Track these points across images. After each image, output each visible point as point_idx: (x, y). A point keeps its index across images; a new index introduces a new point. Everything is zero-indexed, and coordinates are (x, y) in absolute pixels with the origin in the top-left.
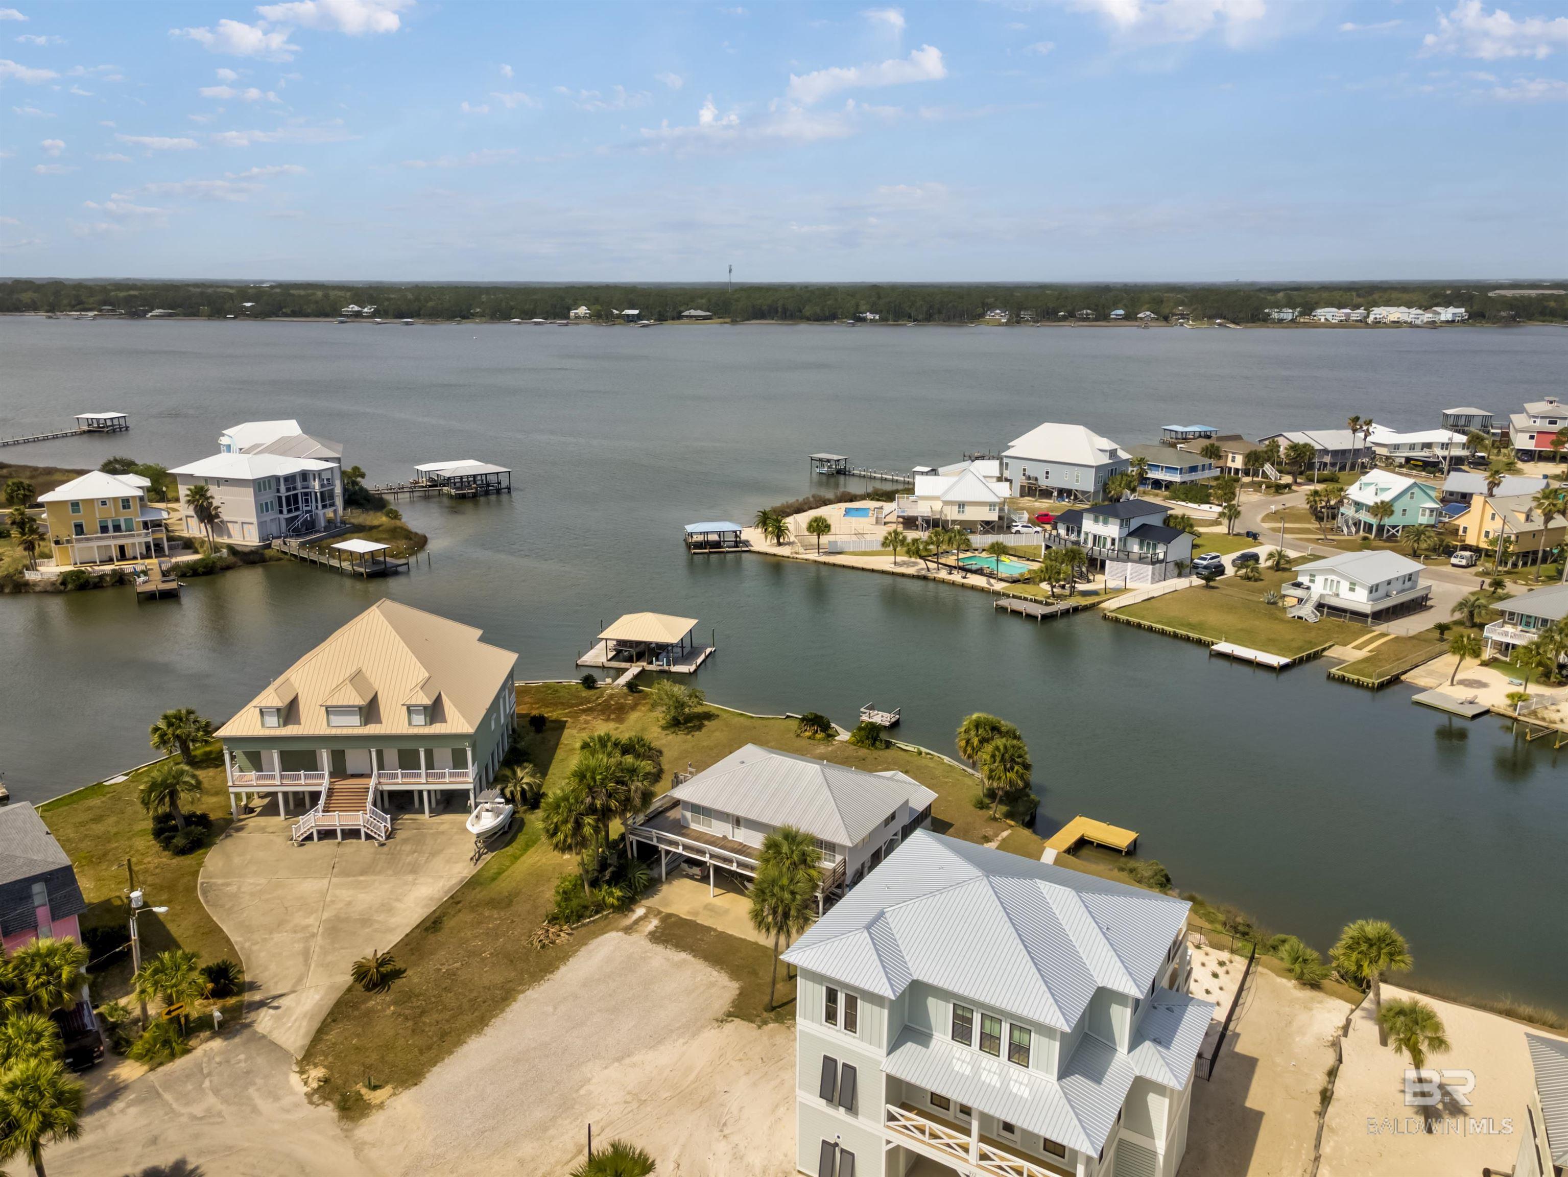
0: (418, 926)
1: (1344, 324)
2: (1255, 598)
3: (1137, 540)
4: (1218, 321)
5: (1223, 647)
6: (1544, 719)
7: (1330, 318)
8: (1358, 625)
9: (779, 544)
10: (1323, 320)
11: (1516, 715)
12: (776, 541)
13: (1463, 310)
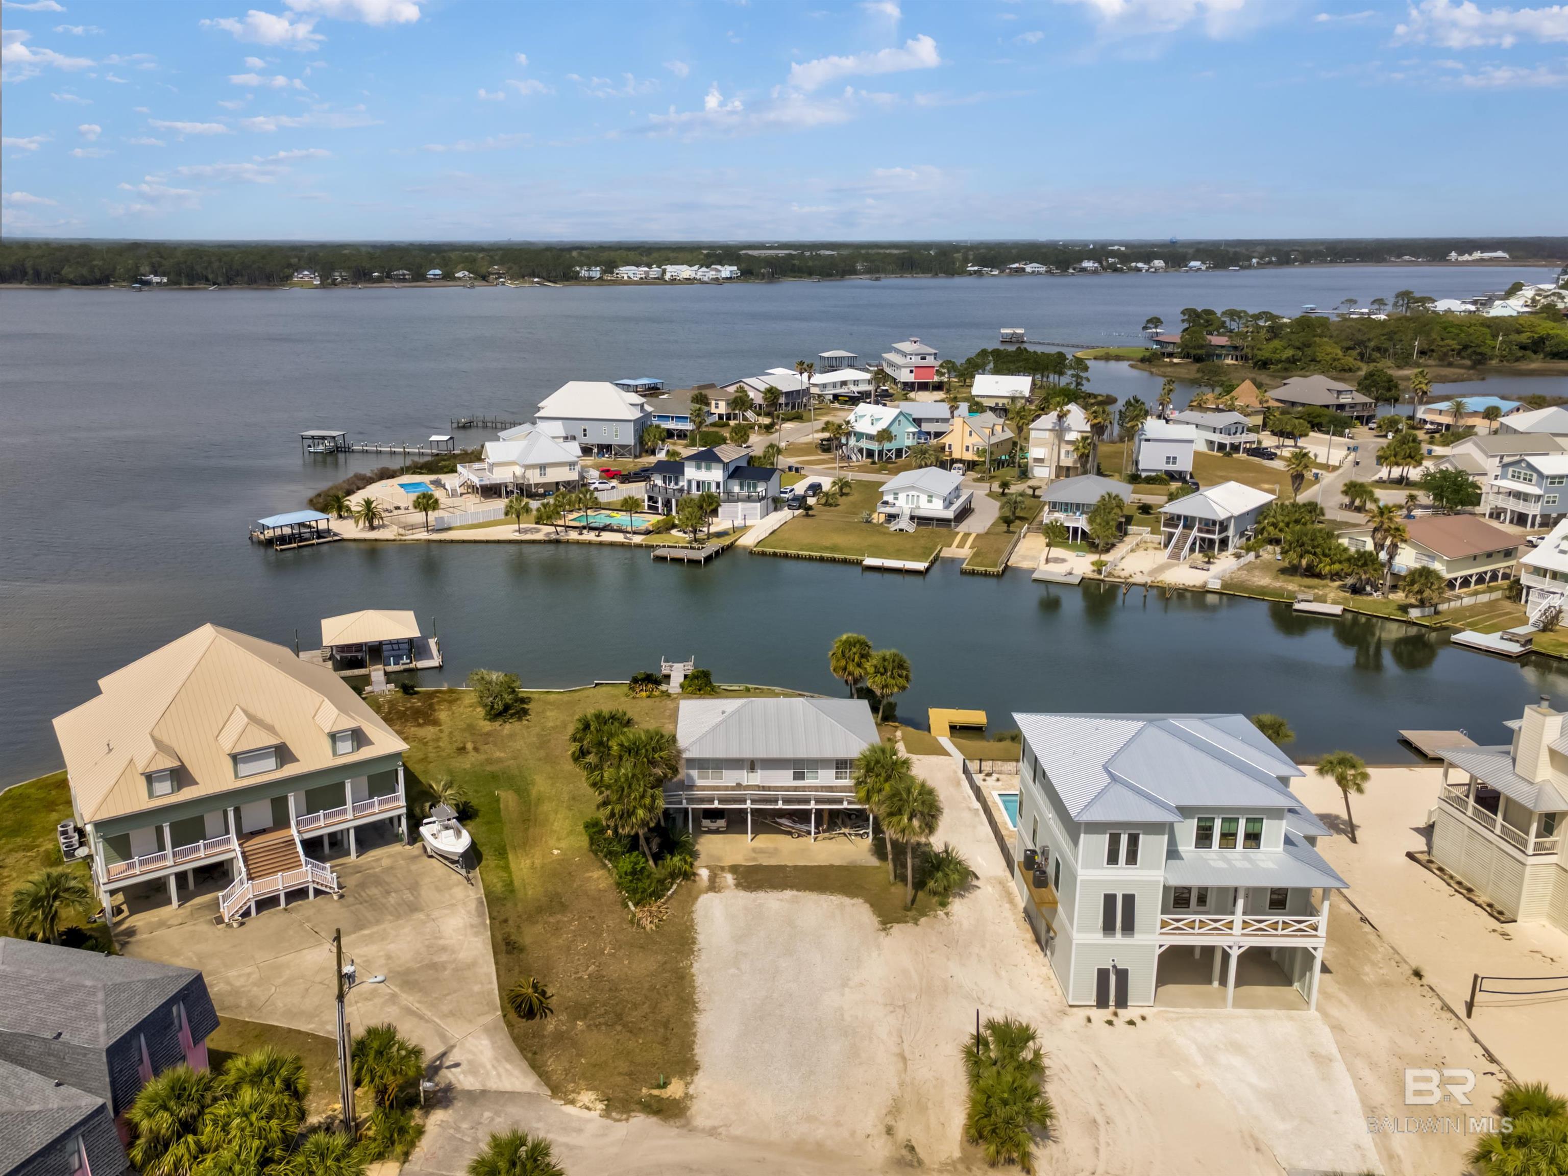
0: (495, 954)
1: (644, 281)
2: (851, 520)
3: (737, 482)
4: (536, 280)
5: (869, 561)
6: (1119, 577)
7: (632, 276)
8: (943, 530)
9: (372, 528)
10: (626, 278)
11: (1102, 577)
12: (367, 524)
13: (735, 268)
